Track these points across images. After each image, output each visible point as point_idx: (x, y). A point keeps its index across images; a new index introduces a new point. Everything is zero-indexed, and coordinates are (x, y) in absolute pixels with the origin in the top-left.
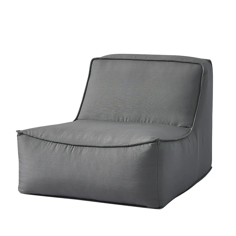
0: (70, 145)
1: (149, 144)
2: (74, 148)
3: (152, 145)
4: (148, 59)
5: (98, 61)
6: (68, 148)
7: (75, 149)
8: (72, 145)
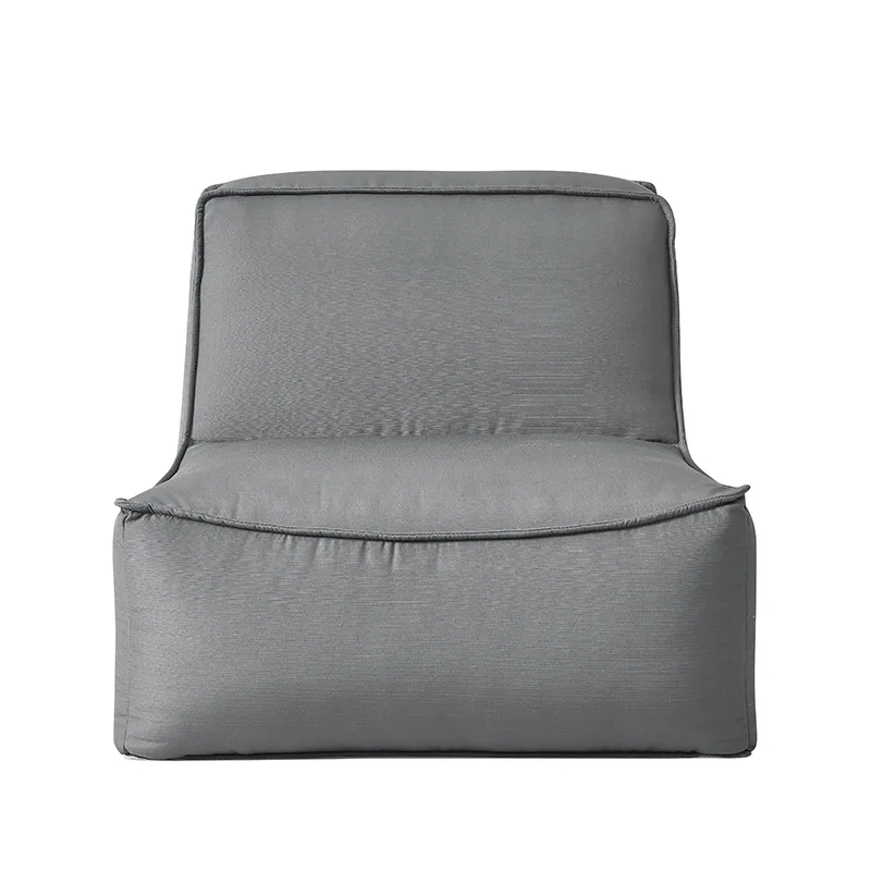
0: (377, 539)
1: (718, 509)
2: (396, 551)
3: (732, 512)
4: (435, 187)
5: (227, 202)
6: (369, 556)
7: (401, 554)
8: (384, 541)
